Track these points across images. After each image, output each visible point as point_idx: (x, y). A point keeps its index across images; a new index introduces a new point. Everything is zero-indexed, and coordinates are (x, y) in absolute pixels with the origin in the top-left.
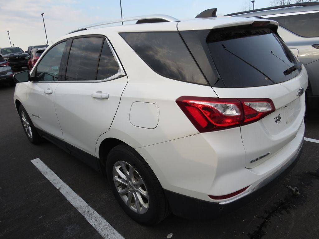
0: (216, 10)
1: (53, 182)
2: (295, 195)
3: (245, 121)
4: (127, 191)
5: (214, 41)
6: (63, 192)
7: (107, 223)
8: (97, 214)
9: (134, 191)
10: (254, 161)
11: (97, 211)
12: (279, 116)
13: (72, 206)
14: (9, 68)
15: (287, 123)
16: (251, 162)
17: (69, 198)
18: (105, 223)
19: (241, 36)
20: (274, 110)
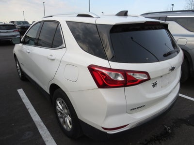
0: (127, 11)
1: (26, 104)
2: (167, 132)
3: (127, 84)
4: (62, 116)
5: (116, 32)
6: (30, 111)
7: (49, 134)
8: (45, 127)
9: (66, 117)
10: (133, 109)
11: (46, 126)
12: (155, 83)
13: (33, 120)
14: (19, 33)
15: (162, 87)
16: (131, 110)
17: (32, 115)
18: (48, 133)
19: (137, 30)
20: (149, 79)
